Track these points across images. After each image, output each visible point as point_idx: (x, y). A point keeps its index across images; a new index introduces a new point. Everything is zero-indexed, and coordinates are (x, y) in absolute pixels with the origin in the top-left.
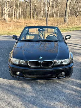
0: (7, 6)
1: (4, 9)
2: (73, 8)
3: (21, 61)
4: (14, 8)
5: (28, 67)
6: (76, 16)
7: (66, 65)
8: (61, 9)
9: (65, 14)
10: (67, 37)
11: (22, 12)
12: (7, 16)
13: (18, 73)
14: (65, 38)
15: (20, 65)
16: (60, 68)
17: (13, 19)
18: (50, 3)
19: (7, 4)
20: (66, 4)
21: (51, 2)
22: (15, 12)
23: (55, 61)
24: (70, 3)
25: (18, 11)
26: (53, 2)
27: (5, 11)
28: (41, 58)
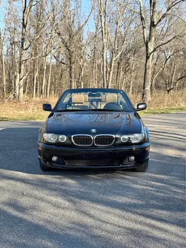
0: (22, 70)
1: (16, 77)
2: (161, 75)
3: (60, 137)
4: (37, 74)
5: (72, 145)
6: (169, 91)
7: (136, 144)
8: (136, 78)
9: (144, 84)
10: (141, 107)
11: (52, 83)
12: (22, 89)
13: (55, 158)
14: (136, 107)
15: (58, 144)
16: (126, 148)
17: (34, 98)
18: (113, 65)
19: (22, 66)
20: (146, 65)
21: (113, 62)
22: (37, 84)
23: (117, 136)
24: (155, 64)
25: (44, 80)
26: (119, 63)
27: (18, 79)
28: (94, 130)
